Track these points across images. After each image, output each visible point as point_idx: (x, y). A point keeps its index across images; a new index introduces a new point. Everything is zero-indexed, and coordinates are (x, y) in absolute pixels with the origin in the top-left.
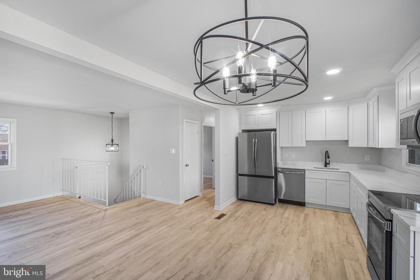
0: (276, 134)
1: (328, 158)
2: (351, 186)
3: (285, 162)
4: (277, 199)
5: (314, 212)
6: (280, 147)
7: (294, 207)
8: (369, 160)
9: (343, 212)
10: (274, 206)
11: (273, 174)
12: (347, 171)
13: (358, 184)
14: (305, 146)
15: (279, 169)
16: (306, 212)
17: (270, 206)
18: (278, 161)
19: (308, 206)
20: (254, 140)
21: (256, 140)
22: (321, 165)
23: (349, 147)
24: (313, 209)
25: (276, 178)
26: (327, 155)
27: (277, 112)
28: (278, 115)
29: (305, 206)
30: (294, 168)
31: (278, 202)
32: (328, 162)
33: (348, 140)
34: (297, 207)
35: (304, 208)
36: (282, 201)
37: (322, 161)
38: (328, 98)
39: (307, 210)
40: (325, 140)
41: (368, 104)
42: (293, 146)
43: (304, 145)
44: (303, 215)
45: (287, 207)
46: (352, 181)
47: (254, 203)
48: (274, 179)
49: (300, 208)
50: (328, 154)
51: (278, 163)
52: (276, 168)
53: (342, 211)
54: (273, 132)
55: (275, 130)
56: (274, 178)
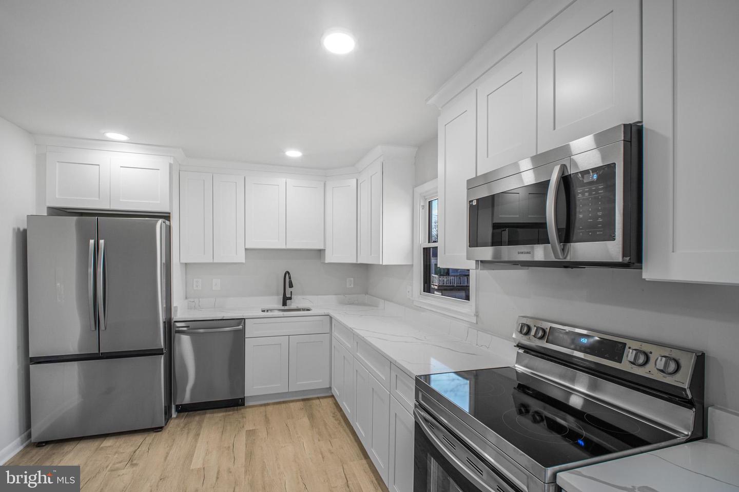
0: (169, 229)
1: (290, 287)
2: (333, 343)
3: (196, 300)
4: (173, 406)
5: (267, 420)
6: (182, 264)
7: (219, 415)
8: (352, 286)
9: (318, 398)
10: (164, 434)
11: (162, 344)
12: (326, 312)
13: (357, 343)
14: (244, 261)
15: (178, 324)
16: (249, 427)
17: (150, 438)
18: (176, 301)
19: (251, 404)
20: (92, 242)
21: (102, 242)
22: (275, 302)
23: (326, 262)
24: (263, 409)
25: (169, 351)
26: (288, 281)
27: (171, 165)
28: (177, 175)
29: (244, 405)
30: (219, 315)
31: (174, 415)
32: (288, 295)
33: (325, 250)
34: (224, 414)
35: (242, 410)
36: (187, 410)
37: (278, 294)
38: (294, 154)
39: (251, 418)
40: (284, 247)
41: (357, 180)
42: (215, 261)
43: (241, 258)
44: (243, 438)
45: (200, 424)
46: (335, 333)
47: (94, 444)
48: (163, 357)
49: (233, 415)
50: (290, 278)
51: (176, 307)
52: (169, 324)
53: (316, 396)
54: (160, 221)
55: (166, 217)
56: (162, 354)
